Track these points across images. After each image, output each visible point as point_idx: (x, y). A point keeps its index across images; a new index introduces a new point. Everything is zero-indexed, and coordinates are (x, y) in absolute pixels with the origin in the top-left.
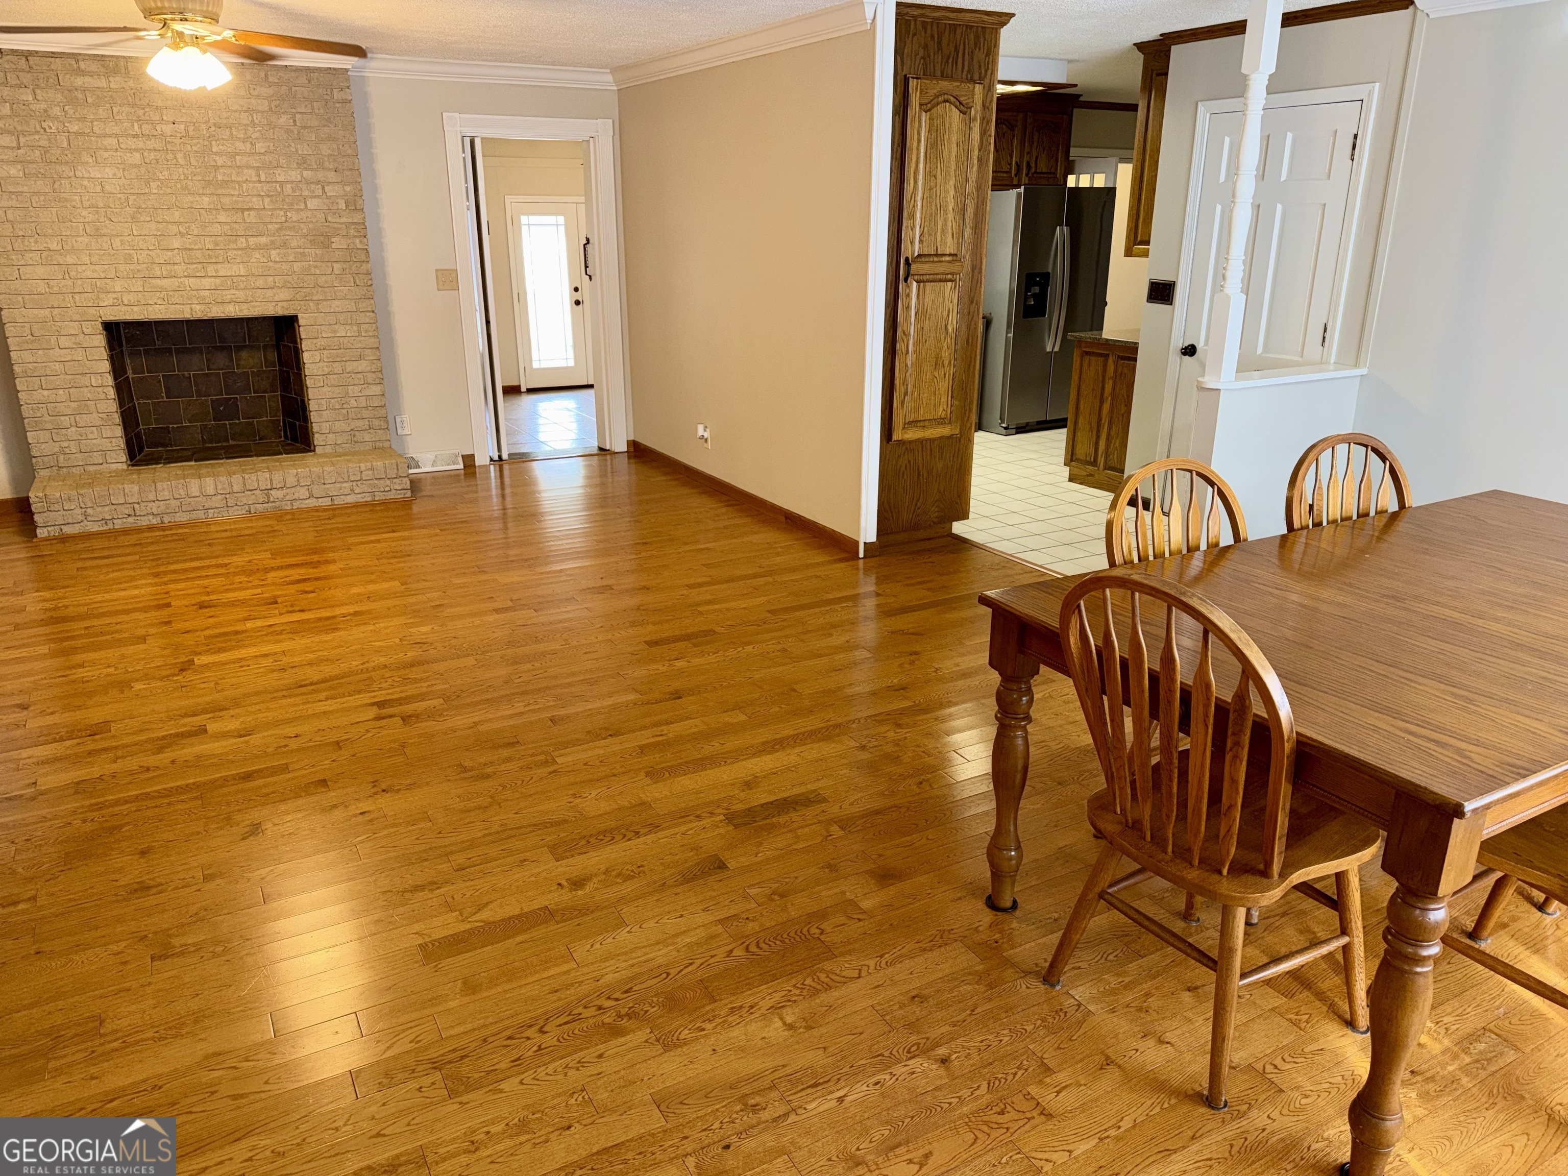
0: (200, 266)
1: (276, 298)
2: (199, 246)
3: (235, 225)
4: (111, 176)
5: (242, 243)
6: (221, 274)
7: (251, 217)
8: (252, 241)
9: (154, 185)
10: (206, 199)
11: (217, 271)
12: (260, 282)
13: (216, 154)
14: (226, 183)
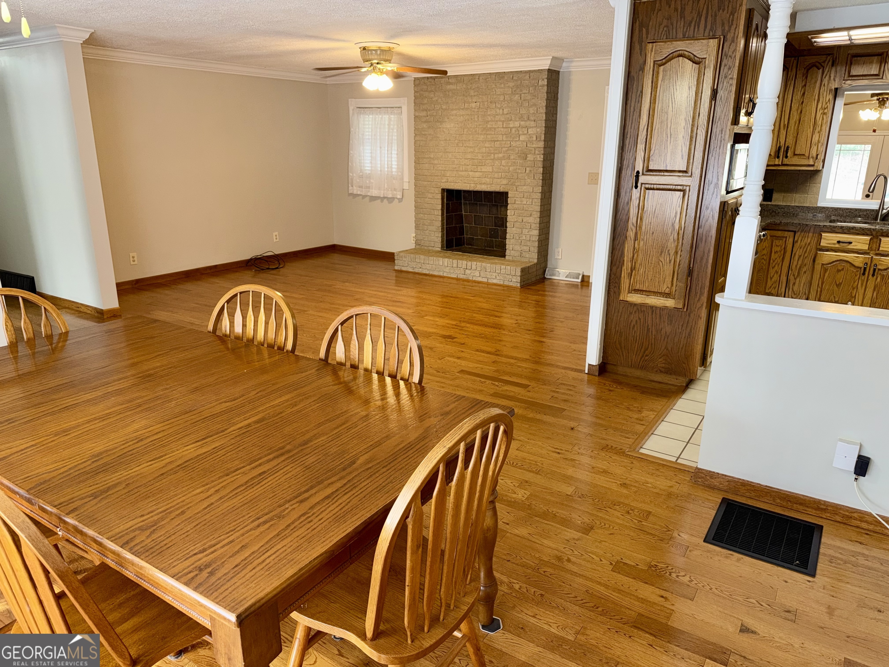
0: (476, 167)
1: (501, 183)
2: (477, 158)
3: (491, 149)
4: (452, 127)
5: (492, 156)
6: (483, 170)
7: (497, 144)
8: (496, 156)
9: (465, 130)
10: (482, 136)
11: (481, 169)
12: (496, 175)
13: (489, 115)
14: (491, 128)
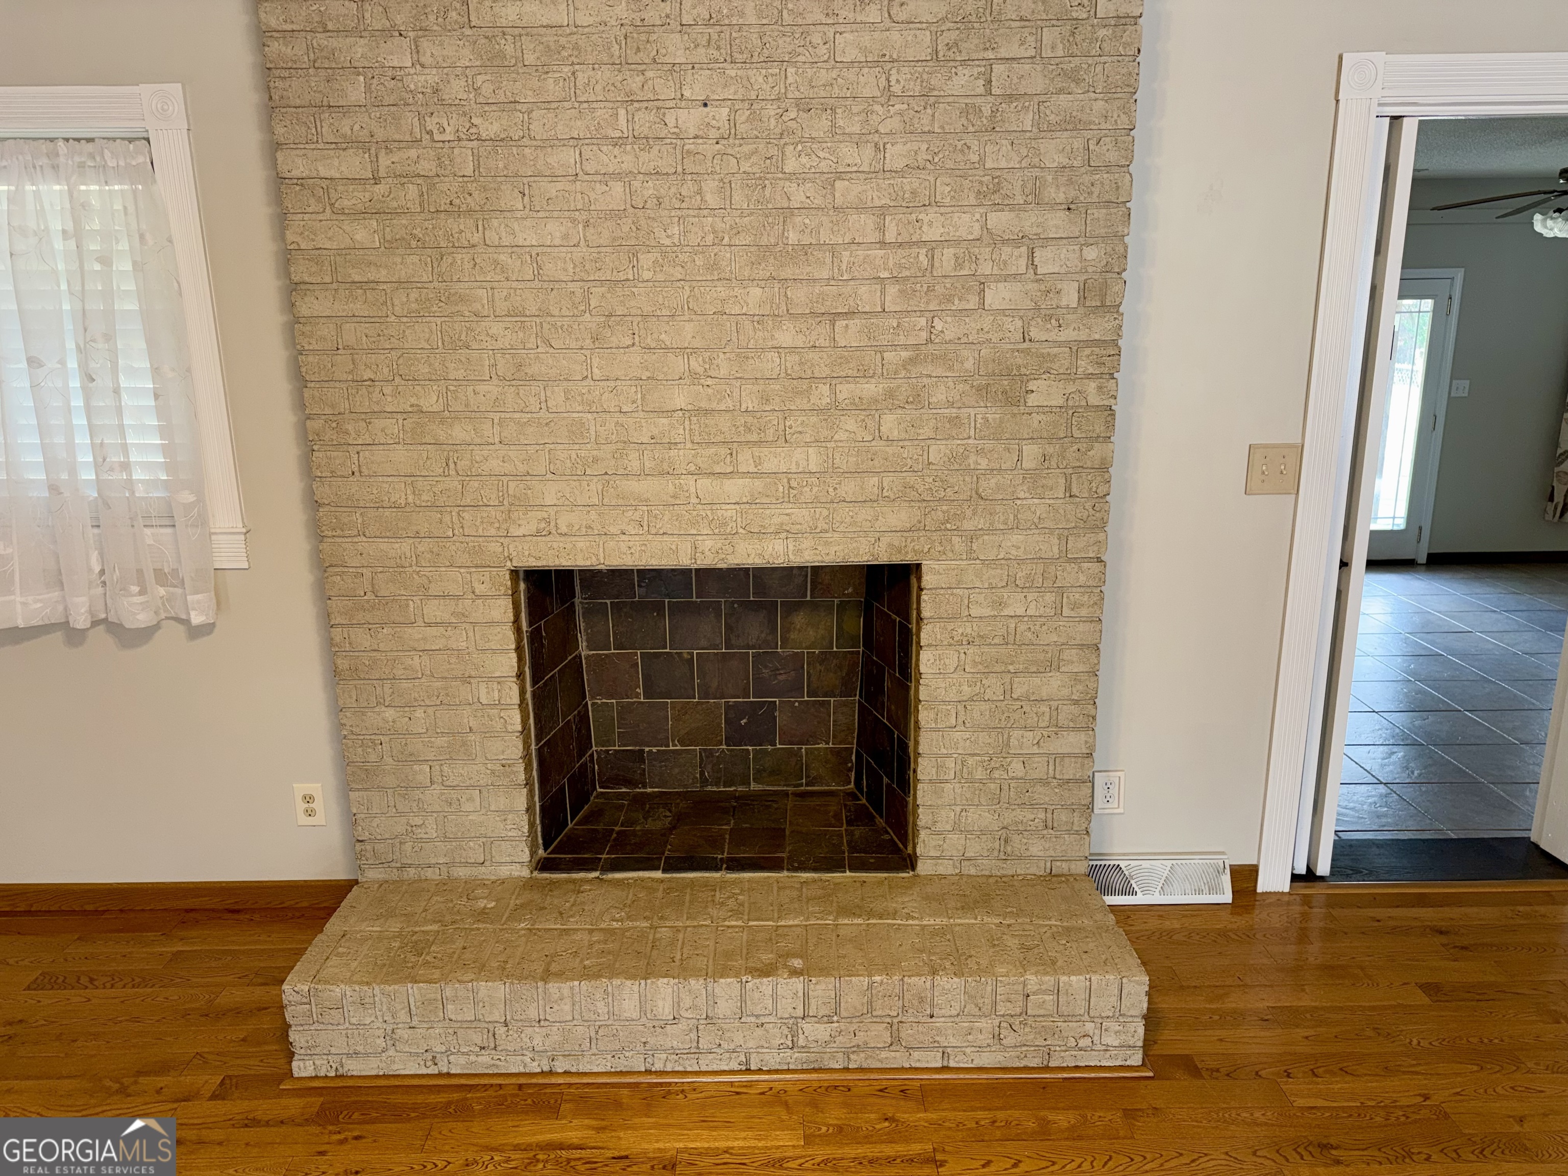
0: (723, 451)
1: (879, 525)
2: (729, 403)
3: (812, 355)
4: (557, 242)
5: (822, 394)
6: (766, 467)
7: (850, 332)
8: (845, 391)
9: (646, 260)
10: (756, 292)
11: (758, 462)
12: (849, 488)
13: (791, 176)
14: (805, 249)
